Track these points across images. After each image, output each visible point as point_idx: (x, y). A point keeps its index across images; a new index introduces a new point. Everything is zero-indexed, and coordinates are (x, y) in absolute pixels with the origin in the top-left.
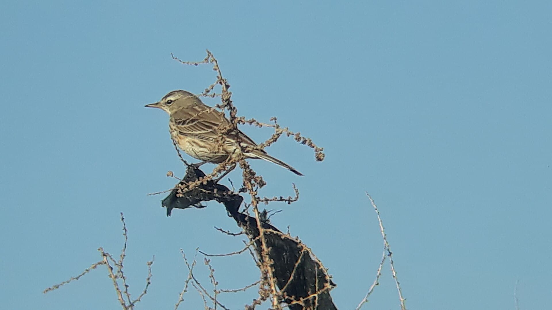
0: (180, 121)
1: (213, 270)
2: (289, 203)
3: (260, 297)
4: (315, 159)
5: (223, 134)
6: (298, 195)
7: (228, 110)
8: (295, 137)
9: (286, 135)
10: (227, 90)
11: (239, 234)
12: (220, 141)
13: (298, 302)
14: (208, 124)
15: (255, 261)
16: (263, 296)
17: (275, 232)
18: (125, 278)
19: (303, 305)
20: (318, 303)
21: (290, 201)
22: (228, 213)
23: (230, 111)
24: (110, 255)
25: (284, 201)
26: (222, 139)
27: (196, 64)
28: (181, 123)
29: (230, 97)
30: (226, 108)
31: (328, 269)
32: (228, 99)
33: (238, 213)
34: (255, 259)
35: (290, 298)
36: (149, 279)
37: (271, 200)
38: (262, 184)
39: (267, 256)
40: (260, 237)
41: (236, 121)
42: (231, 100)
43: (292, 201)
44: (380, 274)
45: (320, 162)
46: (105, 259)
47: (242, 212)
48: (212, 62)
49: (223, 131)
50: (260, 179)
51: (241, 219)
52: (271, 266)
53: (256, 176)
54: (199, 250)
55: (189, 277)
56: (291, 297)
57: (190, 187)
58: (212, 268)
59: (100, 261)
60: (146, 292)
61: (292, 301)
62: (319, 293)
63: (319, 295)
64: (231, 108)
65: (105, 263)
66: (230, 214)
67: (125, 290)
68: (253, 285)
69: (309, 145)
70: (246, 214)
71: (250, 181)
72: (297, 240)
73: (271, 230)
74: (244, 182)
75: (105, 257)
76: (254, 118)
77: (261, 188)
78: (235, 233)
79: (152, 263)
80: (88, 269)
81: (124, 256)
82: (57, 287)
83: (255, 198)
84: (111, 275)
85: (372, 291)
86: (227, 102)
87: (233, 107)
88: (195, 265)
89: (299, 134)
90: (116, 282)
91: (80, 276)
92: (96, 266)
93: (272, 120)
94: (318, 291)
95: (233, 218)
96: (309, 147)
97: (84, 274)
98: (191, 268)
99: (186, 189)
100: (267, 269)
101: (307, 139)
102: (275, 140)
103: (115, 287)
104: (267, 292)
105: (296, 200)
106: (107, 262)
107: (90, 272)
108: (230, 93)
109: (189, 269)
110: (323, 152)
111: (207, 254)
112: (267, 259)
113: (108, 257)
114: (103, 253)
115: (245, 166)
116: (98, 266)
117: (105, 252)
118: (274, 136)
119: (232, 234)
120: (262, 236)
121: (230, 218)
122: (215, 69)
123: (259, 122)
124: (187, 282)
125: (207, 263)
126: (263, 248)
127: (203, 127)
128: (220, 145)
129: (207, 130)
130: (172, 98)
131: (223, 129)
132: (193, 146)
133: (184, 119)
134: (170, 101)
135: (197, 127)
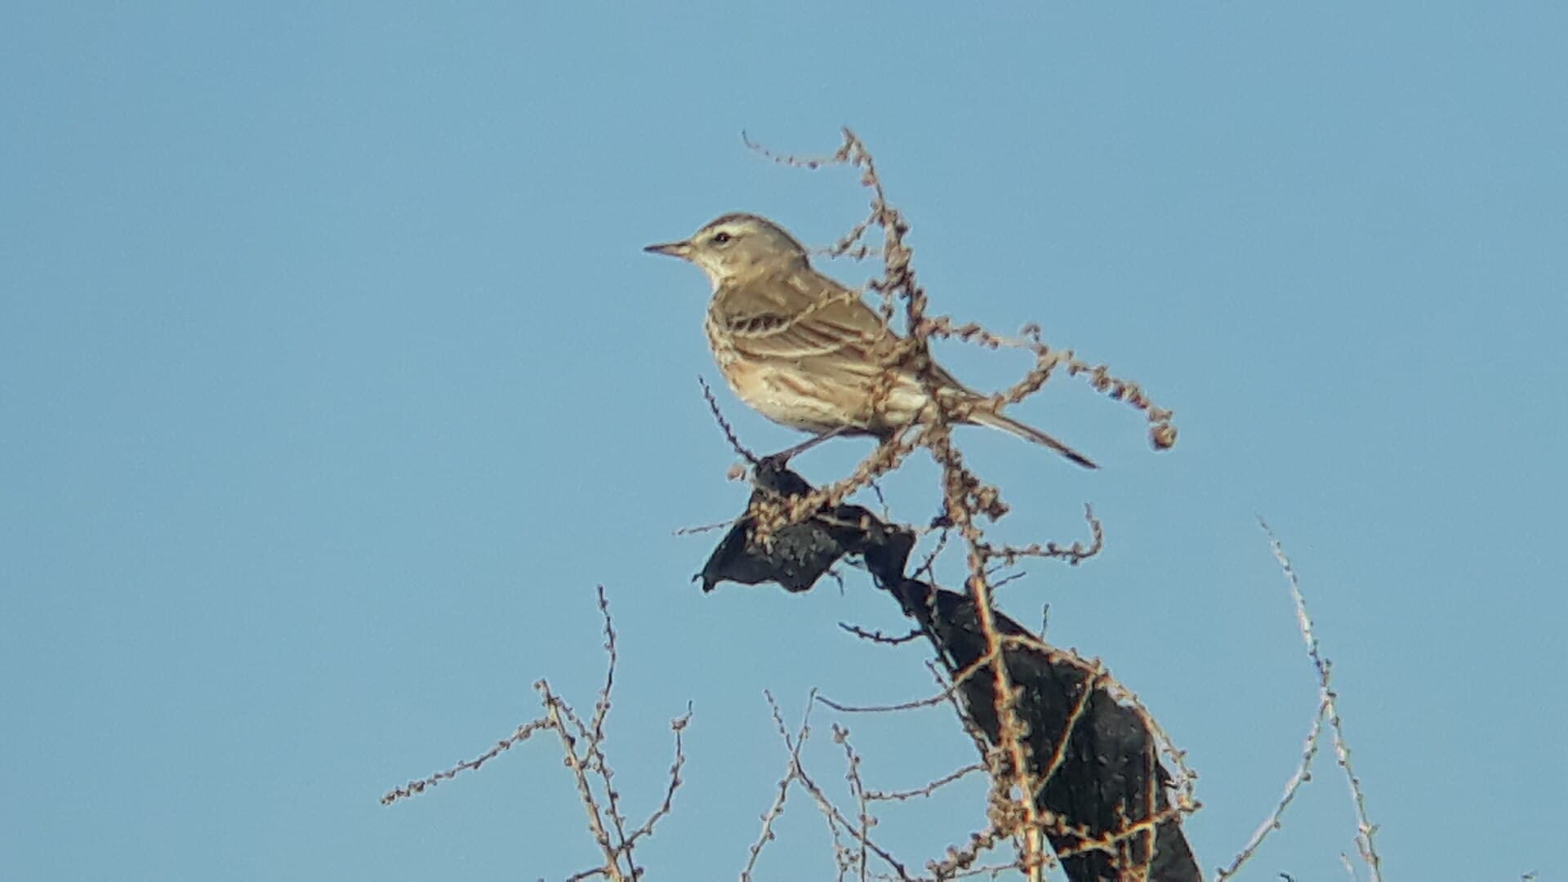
0: (742, 318)
1: (858, 759)
2: (1074, 562)
3: (990, 828)
4: (1148, 445)
5: (889, 365)
6: (1099, 537)
7: (903, 296)
8: (1089, 377)
9: (1065, 372)
10: (899, 242)
11: (907, 639)
13: (1099, 845)
14: (826, 330)
16: (999, 824)
17: (1033, 645)
18: (608, 773)
19: (1113, 851)
20: (1155, 847)
21: (1076, 556)
22: (875, 580)
23: (907, 299)
24: (568, 706)
25: (1059, 557)
26: (883, 383)
27: (813, 165)
28: (747, 326)
29: (907, 261)
30: (897, 293)
31: (1183, 753)
32: (902, 269)
33: (906, 580)
35: (1076, 833)
36: (675, 770)
37: (1022, 554)
38: (996, 510)
39: (1012, 713)
40: (991, 657)
41: (925, 328)
42: (910, 268)
43: (1083, 556)
44: (1314, 750)
45: (1162, 452)
46: (551, 713)
47: (915, 576)
48: (858, 161)
49: (887, 360)
50: (991, 496)
51: (913, 596)
52: (1024, 741)
53: (981, 486)
54: (816, 694)
55: (789, 771)
56: (1078, 828)
57: (794, 514)
58: (853, 754)
59: (541, 719)
60: (667, 806)
61: (1079, 840)
62: (1159, 820)
63: (1157, 824)
64: (909, 292)
65: (554, 724)
67: (609, 805)
68: (950, 779)
69: (1133, 401)
70: (928, 582)
71: (963, 501)
72: (1096, 667)
73: (1021, 639)
74: (946, 501)
75: (552, 707)
76: (978, 322)
77: (993, 521)
78: (896, 637)
79: (684, 723)
80: (507, 740)
81: (607, 706)
82: (421, 789)
83: (977, 548)
84: (569, 759)
85: (1291, 797)
86: (900, 275)
87: (915, 290)
88: (807, 737)
89: (1104, 369)
90: (583, 780)
91: (483, 759)
92: (527, 733)
93: (1028, 331)
94: (1157, 815)
95: (887, 593)
96: (1131, 408)
97: (494, 753)
98: (794, 747)
99: (782, 520)
100: (1010, 749)
101: (1126, 384)
102: (1036, 387)
103: (582, 794)
104: (1010, 814)
105: (1095, 552)
106: (558, 722)
107: (511, 747)
108: (909, 251)
109: (790, 746)
110: (1172, 422)
111: (844, 706)
112: (1010, 721)
113: (560, 709)
114: (549, 696)
115: (950, 461)
116: (533, 731)
117: (553, 696)
118: (1031, 376)
119: (888, 640)
120: (998, 654)
121: (881, 592)
122: (867, 183)
123: (990, 331)
124: (784, 784)
125: (841, 736)
126: (998, 689)
127: (811, 339)
128: (879, 398)
129: (824, 348)
130: (731, 229)
131: (887, 355)
132: (778, 389)
133: (752, 315)
134: (723, 238)
135: (795, 339)
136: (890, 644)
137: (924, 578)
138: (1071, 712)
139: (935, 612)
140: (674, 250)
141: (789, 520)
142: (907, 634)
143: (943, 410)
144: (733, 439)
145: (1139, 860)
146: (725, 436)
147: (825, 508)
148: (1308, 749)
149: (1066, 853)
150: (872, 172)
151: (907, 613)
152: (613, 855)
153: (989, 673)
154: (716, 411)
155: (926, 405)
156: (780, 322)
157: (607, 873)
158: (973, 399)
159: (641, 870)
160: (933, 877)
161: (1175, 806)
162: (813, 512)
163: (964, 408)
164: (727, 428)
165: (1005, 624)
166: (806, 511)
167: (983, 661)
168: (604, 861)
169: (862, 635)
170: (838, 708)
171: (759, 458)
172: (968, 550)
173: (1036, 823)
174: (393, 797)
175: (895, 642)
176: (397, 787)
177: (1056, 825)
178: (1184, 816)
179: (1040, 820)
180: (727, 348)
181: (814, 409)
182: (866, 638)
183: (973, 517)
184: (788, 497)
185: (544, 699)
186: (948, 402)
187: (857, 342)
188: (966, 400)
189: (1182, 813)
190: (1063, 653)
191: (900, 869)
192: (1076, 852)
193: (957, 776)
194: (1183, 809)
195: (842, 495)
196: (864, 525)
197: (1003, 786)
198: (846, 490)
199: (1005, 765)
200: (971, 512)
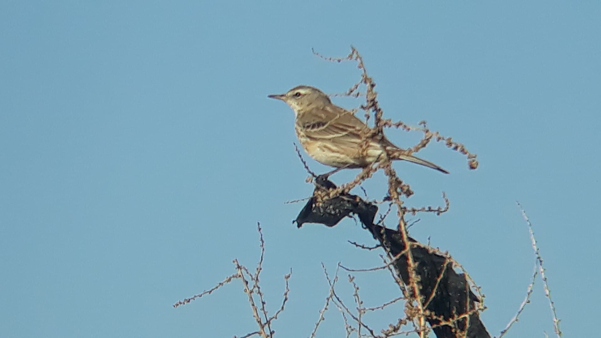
0: (309, 124)
1: (358, 289)
2: (438, 214)
3: (405, 317)
4: (468, 166)
5: (367, 138)
6: (448, 205)
7: (373, 111)
8: (445, 142)
9: (436, 140)
10: (372, 90)
11: (375, 248)
12: (364, 145)
13: (447, 323)
14: (341, 127)
15: (394, 276)
16: (409, 315)
18: (262, 294)
19: (452, 326)
20: (469, 324)
21: (439, 212)
22: (362, 224)
23: (375, 113)
24: (246, 268)
25: (433, 212)
26: (366, 144)
27: (339, 61)
28: (311, 127)
29: (375, 97)
30: (371, 110)
31: (480, 288)
32: (373, 100)
33: (374, 225)
34: (393, 275)
36: (286, 294)
37: (418, 211)
38: (409, 193)
39: (414, 272)
40: (406, 251)
41: (381, 123)
42: (376, 100)
43: (442, 212)
44: (531, 291)
45: (473, 170)
46: (239, 272)
48: (356, 59)
49: (368, 135)
50: (407, 188)
51: (377, 231)
52: (418, 283)
53: (403, 184)
54: (340, 265)
55: (330, 294)
56: (440, 317)
57: (331, 195)
58: (356, 286)
59: (235, 274)
60: (283, 308)
61: (440, 321)
62: (470, 313)
63: (470, 315)
64: (376, 109)
65: (240, 276)
66: (364, 226)
67: (261, 307)
68: (392, 302)
69: (461, 151)
70: (382, 226)
71: (396, 190)
74: (389, 190)
75: (240, 269)
76: (402, 121)
77: (407, 198)
78: (370, 247)
79: (289, 276)
80: (222, 282)
81: (261, 269)
82: (189, 301)
83: (401, 208)
84: (246, 289)
85: (522, 309)
86: (372, 103)
87: (378, 108)
88: (337, 281)
89: (451, 139)
90: (251, 298)
91: (213, 290)
92: (230, 280)
93: (421, 124)
94: (469, 311)
95: (367, 230)
96: (461, 154)
97: (217, 288)
98: (332, 284)
99: (326, 198)
100: (413, 286)
101: (459, 145)
102: (424, 146)
103: (251, 303)
104: (413, 311)
105: (447, 210)
106: (241, 275)
107: (224, 285)
108: (376, 94)
109: (330, 285)
110: (476, 159)
111: (350, 269)
112: (413, 275)
113: (243, 270)
114: (238, 265)
115: (391, 174)
116: (232, 279)
117: (240, 265)
118: (422, 141)
119: (367, 248)
120: (409, 250)
121: (364, 230)
122: (360, 67)
123: (406, 125)
124: (328, 299)
125: (351, 280)
126: (409, 263)
127: (336, 130)
128: (364, 150)
129: (340, 134)
130: (302, 91)
131: (367, 133)
132: (324, 151)
133: (312, 123)
134: (298, 95)
135: (330, 132)
136: (368, 250)
137: (380, 224)
138: (438, 277)
139: (384, 236)
140: (280, 97)
141: (329, 197)
142: (375, 246)
143: (388, 155)
144: (307, 168)
145: (462, 330)
146: (304, 166)
147: (343, 193)
148: (529, 291)
149: (435, 326)
150: (362, 63)
151: (375, 238)
152: (263, 327)
153: (405, 257)
154: (300, 156)
155: (382, 153)
156: (323, 125)
157: (260, 333)
158: (400, 151)
159: (273, 332)
160: (384, 336)
161: (477, 308)
162: (338, 195)
163: (396, 154)
164: (305, 163)
165: (410, 239)
166: (336, 194)
167: (403, 252)
168: (259, 329)
169: (357, 246)
170: (347, 270)
171: (318, 175)
172: (398, 209)
173: (423, 315)
174: (178, 305)
175: (370, 249)
176: (180, 301)
177: (431, 316)
178: (480, 311)
179: (424, 313)
180: (303, 136)
181: (338, 158)
182: (358, 247)
183: (400, 197)
184: (329, 189)
185: (236, 266)
186: (390, 153)
187: (354, 131)
188: (397, 151)
189: (479, 311)
190: (434, 249)
191: (371, 332)
192: (438, 326)
193: (394, 301)
194: (480, 309)
195: (349, 189)
196: (358, 200)
197: (410, 301)
198: (351, 187)
199: (411, 293)
200: (399, 194)
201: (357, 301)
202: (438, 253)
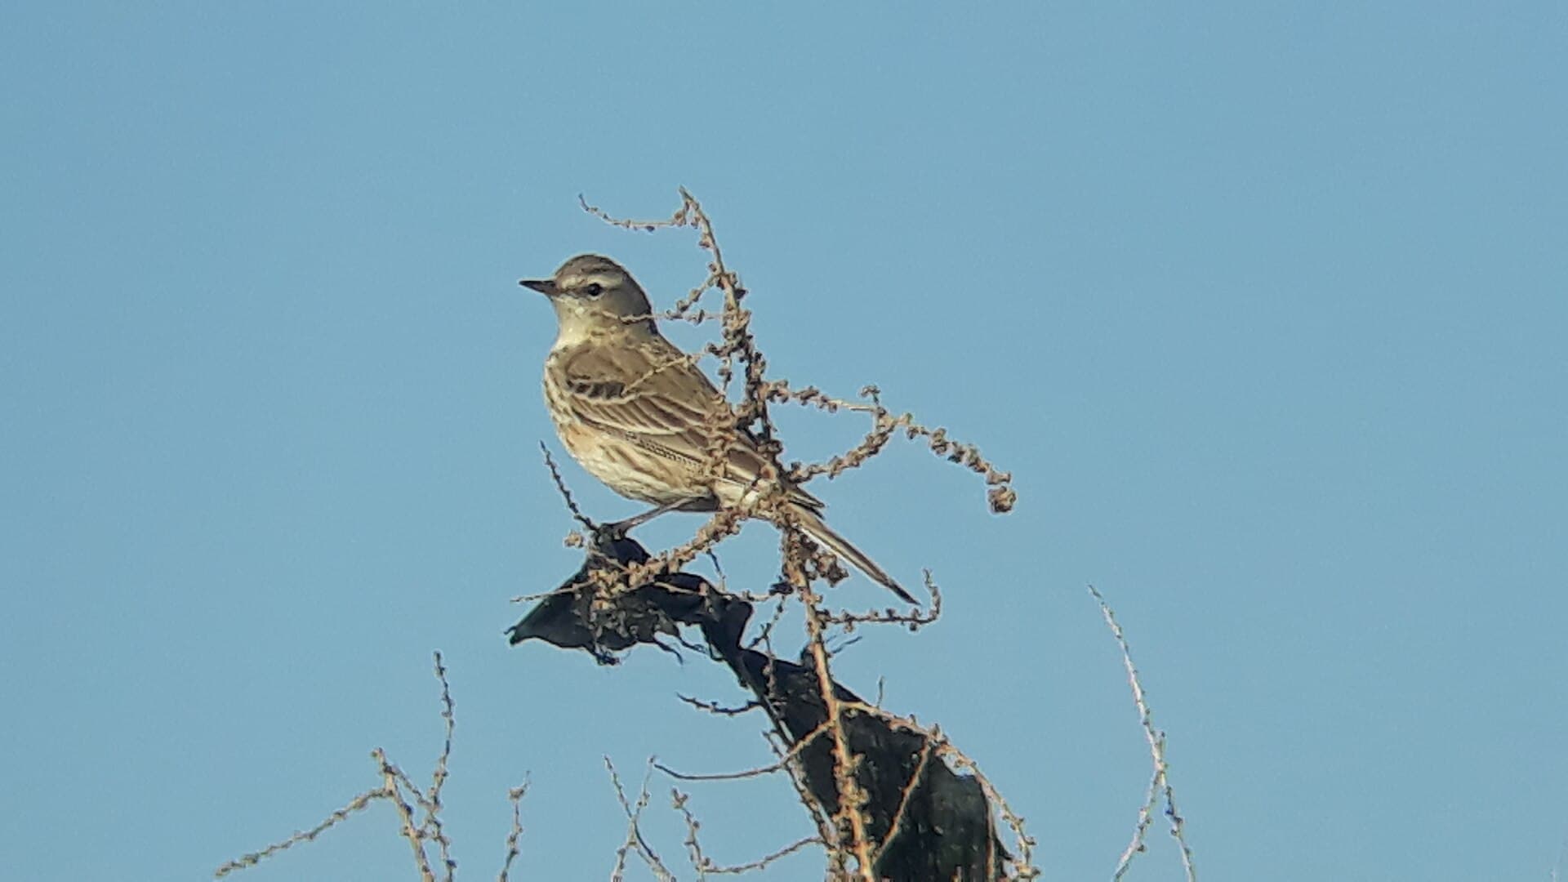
0: (584, 382)
1: (697, 826)
2: (913, 628)
4: (988, 506)
6: (938, 604)
7: (742, 360)
8: (928, 441)
9: (905, 437)
10: (738, 304)
11: (743, 709)
14: (669, 410)
18: (446, 842)
21: (915, 623)
22: (711, 651)
23: (746, 364)
24: (405, 772)
25: (899, 623)
27: (650, 229)
28: (589, 392)
29: (746, 324)
30: (735, 356)
31: (1022, 820)
32: (740, 332)
33: (740, 649)
36: (513, 839)
37: (862, 620)
38: (835, 575)
39: (850, 779)
40: (830, 724)
41: (764, 392)
42: (748, 332)
43: (921, 622)
44: (1148, 821)
45: (1001, 514)
46: (388, 783)
47: (751, 645)
48: (696, 223)
49: (725, 424)
50: (830, 561)
51: (750, 667)
52: (863, 809)
53: (819, 552)
54: (655, 762)
55: (628, 839)
57: (633, 581)
58: (693, 820)
59: (376, 789)
64: (748, 356)
65: (391, 793)
66: (717, 654)
67: (444, 873)
68: (786, 851)
69: (970, 465)
70: (765, 652)
71: (802, 566)
72: (935, 734)
73: (857, 706)
74: (785, 566)
75: (390, 776)
76: (817, 388)
77: (832, 586)
78: (732, 707)
79: (523, 792)
80: (342, 809)
81: (445, 775)
82: (255, 861)
83: (817, 613)
84: (406, 828)
85: (1123, 870)
86: (737, 340)
87: (754, 353)
88: (646, 804)
89: (944, 432)
90: (420, 850)
91: (318, 830)
92: (363, 803)
93: (865, 394)
95: (724, 665)
96: (970, 471)
97: (330, 824)
98: (634, 812)
99: (621, 587)
100: (850, 816)
101: (965, 448)
102: (875, 451)
103: (419, 864)
105: (935, 618)
106: (395, 792)
107: (347, 817)
108: (747, 314)
109: (630, 815)
110: (1010, 485)
111: (681, 774)
112: (849, 788)
113: (397, 779)
114: (385, 764)
116: (369, 801)
117: (390, 764)
118: (870, 439)
119: (725, 711)
120: (837, 722)
121: (716, 664)
122: (705, 245)
123: (829, 396)
124: (622, 853)
125: (681, 801)
126: (837, 756)
130: (604, 282)
132: (613, 460)
133: (596, 380)
134: (594, 288)
136: (725, 715)
137: (761, 648)
138: (908, 784)
139: (772, 682)
141: (628, 586)
142: (743, 704)
144: (573, 506)
146: (565, 502)
147: (665, 575)
148: (1142, 820)
150: (710, 234)
151: (743, 684)
153: (828, 741)
154: (557, 477)
161: (1015, 874)
162: (651, 579)
164: (567, 495)
165: (842, 693)
166: (645, 578)
167: (822, 728)
169: (700, 706)
170: (677, 776)
171: (599, 526)
172: (808, 616)
174: (228, 870)
175: (731, 713)
176: (232, 859)
180: (565, 410)
181: (648, 486)
182: (703, 709)
183: (813, 583)
184: (627, 564)
185: (381, 768)
190: (902, 719)
193: (791, 850)
194: (1023, 877)
195: (681, 562)
196: (703, 592)
197: (841, 856)
198: (685, 558)
199: (844, 834)
200: (809, 577)
201: (696, 856)
202: (914, 730)
